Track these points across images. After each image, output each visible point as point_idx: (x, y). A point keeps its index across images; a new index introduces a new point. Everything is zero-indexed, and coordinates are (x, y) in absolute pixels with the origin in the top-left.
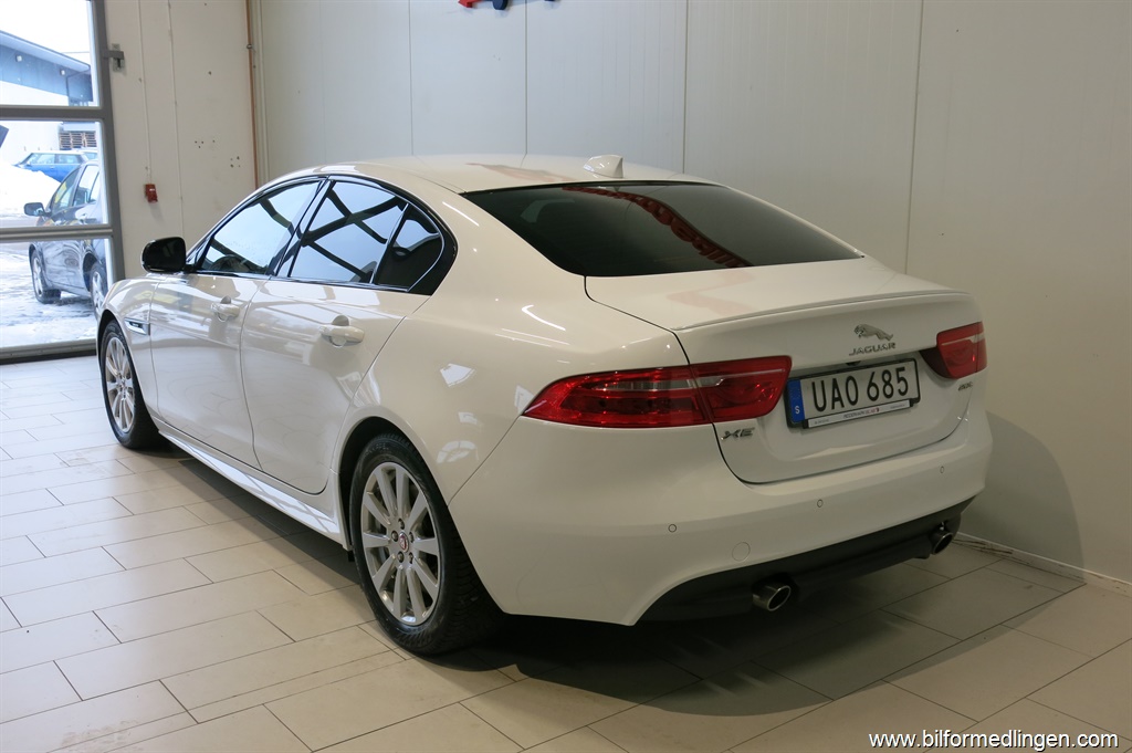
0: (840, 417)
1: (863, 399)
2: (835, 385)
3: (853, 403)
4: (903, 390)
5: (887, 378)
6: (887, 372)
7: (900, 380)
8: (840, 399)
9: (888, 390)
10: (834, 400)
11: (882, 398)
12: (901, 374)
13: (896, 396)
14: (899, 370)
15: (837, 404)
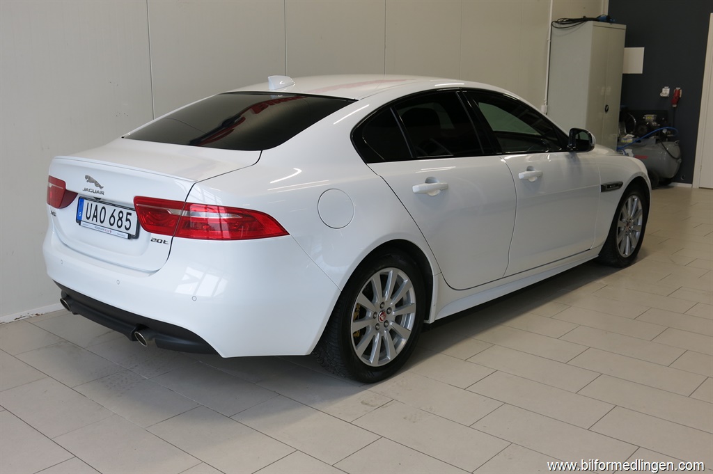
0: (93, 226)
1: (106, 223)
2: (96, 209)
3: (102, 222)
4: (128, 227)
5: (121, 215)
6: (121, 212)
7: (127, 220)
8: (96, 217)
9: (120, 224)
10: (94, 216)
11: (115, 226)
12: (129, 217)
13: (123, 229)
14: (128, 214)
15: (95, 219)
